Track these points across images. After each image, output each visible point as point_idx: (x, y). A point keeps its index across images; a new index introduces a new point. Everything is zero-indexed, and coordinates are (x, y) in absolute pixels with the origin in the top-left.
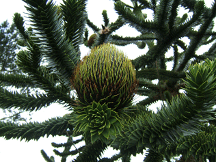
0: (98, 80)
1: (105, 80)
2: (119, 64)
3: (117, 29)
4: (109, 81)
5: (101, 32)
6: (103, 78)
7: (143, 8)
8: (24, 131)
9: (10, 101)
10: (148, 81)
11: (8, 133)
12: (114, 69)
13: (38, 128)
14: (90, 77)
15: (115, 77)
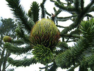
0: (39, 35)
1: (42, 34)
2: (48, 26)
3: (59, 14)
4: (44, 35)
5: (52, 16)
6: (41, 34)
7: (71, 3)
8: (23, 63)
9: (15, 50)
10: (77, 35)
11: (17, 64)
12: (46, 29)
13: (29, 61)
14: (36, 34)
15: (47, 32)
